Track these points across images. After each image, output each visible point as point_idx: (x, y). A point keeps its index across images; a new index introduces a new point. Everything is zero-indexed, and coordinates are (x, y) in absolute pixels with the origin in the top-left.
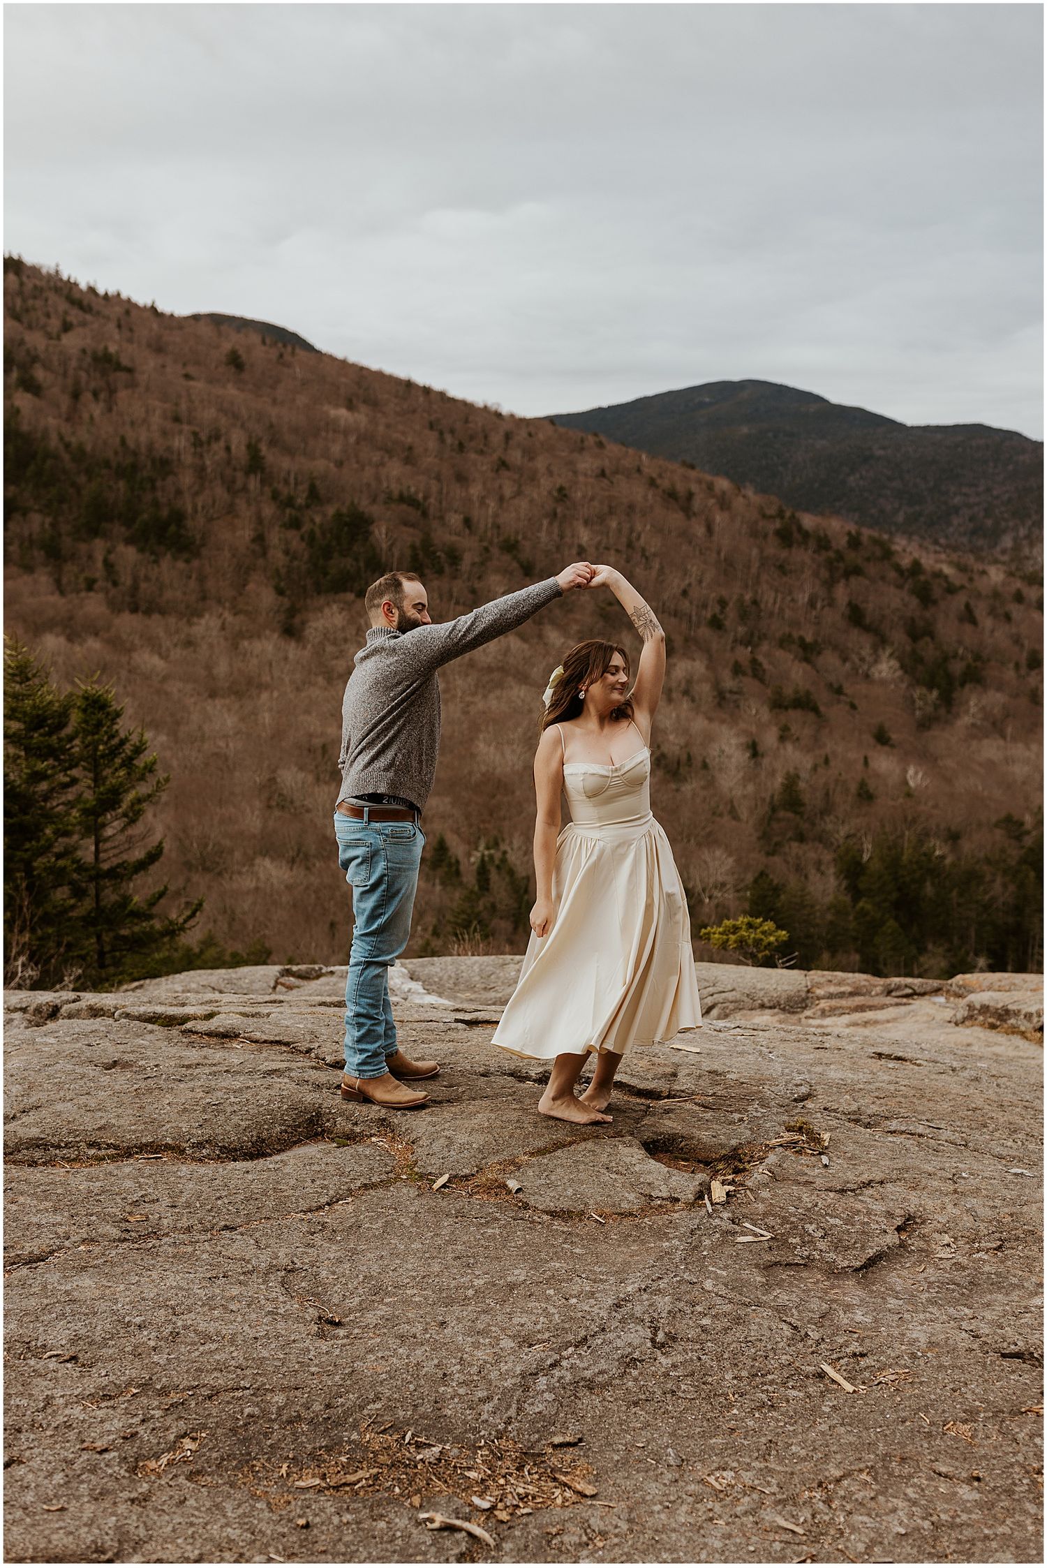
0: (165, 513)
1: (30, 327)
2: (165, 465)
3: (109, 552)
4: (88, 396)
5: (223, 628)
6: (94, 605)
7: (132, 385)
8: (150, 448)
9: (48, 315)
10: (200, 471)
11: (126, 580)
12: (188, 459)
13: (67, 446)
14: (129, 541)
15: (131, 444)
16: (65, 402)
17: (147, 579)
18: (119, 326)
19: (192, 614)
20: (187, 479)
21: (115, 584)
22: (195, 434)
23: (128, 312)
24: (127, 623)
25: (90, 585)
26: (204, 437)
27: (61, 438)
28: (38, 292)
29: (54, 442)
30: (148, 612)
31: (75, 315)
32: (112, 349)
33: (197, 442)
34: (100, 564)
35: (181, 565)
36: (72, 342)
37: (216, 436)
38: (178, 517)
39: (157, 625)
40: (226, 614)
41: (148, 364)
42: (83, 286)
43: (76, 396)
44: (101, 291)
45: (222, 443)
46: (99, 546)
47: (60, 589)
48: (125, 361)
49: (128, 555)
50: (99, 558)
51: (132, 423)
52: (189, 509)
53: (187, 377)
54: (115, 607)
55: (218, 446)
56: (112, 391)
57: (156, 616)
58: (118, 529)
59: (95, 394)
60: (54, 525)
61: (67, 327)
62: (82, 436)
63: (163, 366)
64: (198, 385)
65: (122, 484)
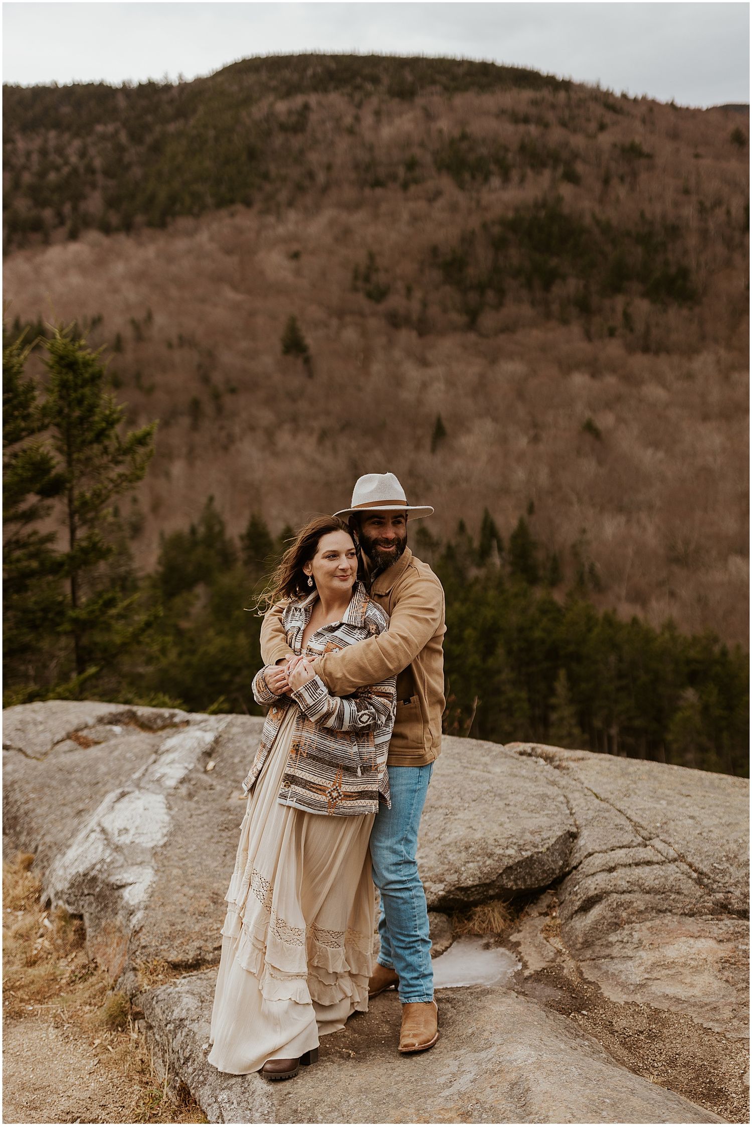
0: (673, 270)
1: (575, 131)
2: (674, 231)
3: (628, 304)
4: (615, 181)
5: (718, 362)
6: (614, 349)
7: (651, 168)
8: (664, 217)
9: (588, 120)
10: (704, 233)
11: (640, 327)
12: (694, 224)
13: (597, 222)
14: (645, 295)
15: (648, 215)
16: (598, 187)
17: (657, 325)
18: (644, 121)
19: (691, 351)
20: (692, 241)
21: (632, 330)
22: (701, 203)
23: (651, 110)
24: (639, 362)
25: (612, 333)
26: (708, 204)
27: (594, 216)
28: (581, 103)
29: (587, 221)
30: (657, 353)
31: (609, 117)
32: (637, 140)
33: (702, 210)
34: (619, 315)
35: (685, 312)
36: (605, 139)
37: (718, 203)
38: (684, 273)
39: (663, 363)
40: (722, 352)
41: (665, 150)
42: (618, 93)
43: (606, 181)
44: (631, 95)
45: (724, 209)
46: (620, 301)
47: (588, 336)
48: (646, 149)
49: (642, 307)
50: (619, 308)
51: (650, 200)
52: (693, 264)
53: (697, 156)
54: (630, 349)
55: (720, 212)
56: (635, 175)
57: (663, 357)
58: (636, 286)
59: (622, 179)
60: (586, 287)
61: (602, 127)
62: (611, 214)
63: (678, 150)
64: (706, 162)
65: (639, 250)
